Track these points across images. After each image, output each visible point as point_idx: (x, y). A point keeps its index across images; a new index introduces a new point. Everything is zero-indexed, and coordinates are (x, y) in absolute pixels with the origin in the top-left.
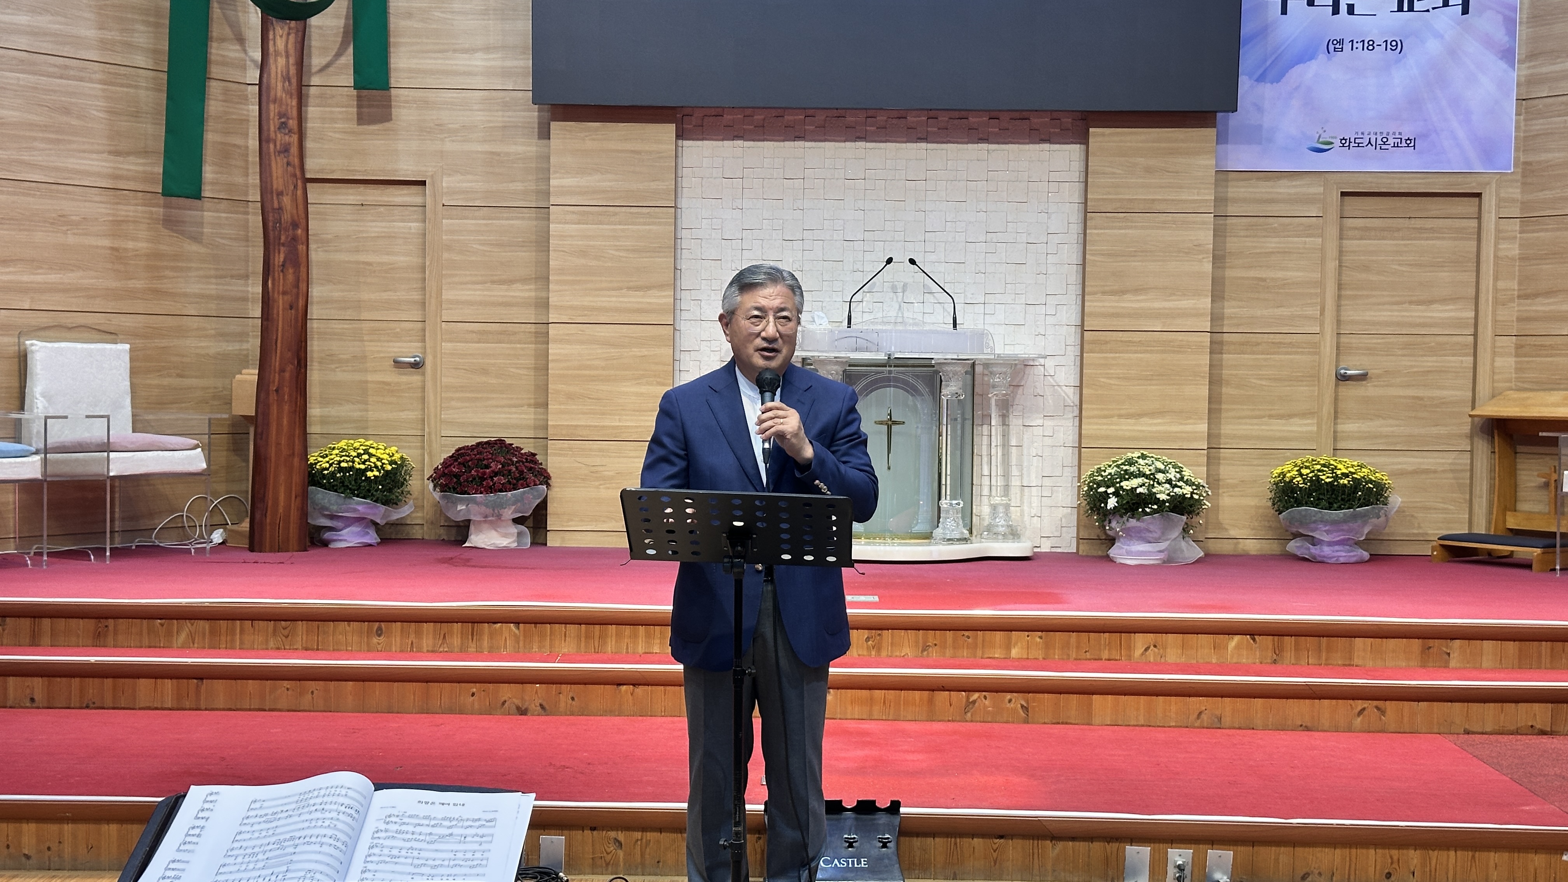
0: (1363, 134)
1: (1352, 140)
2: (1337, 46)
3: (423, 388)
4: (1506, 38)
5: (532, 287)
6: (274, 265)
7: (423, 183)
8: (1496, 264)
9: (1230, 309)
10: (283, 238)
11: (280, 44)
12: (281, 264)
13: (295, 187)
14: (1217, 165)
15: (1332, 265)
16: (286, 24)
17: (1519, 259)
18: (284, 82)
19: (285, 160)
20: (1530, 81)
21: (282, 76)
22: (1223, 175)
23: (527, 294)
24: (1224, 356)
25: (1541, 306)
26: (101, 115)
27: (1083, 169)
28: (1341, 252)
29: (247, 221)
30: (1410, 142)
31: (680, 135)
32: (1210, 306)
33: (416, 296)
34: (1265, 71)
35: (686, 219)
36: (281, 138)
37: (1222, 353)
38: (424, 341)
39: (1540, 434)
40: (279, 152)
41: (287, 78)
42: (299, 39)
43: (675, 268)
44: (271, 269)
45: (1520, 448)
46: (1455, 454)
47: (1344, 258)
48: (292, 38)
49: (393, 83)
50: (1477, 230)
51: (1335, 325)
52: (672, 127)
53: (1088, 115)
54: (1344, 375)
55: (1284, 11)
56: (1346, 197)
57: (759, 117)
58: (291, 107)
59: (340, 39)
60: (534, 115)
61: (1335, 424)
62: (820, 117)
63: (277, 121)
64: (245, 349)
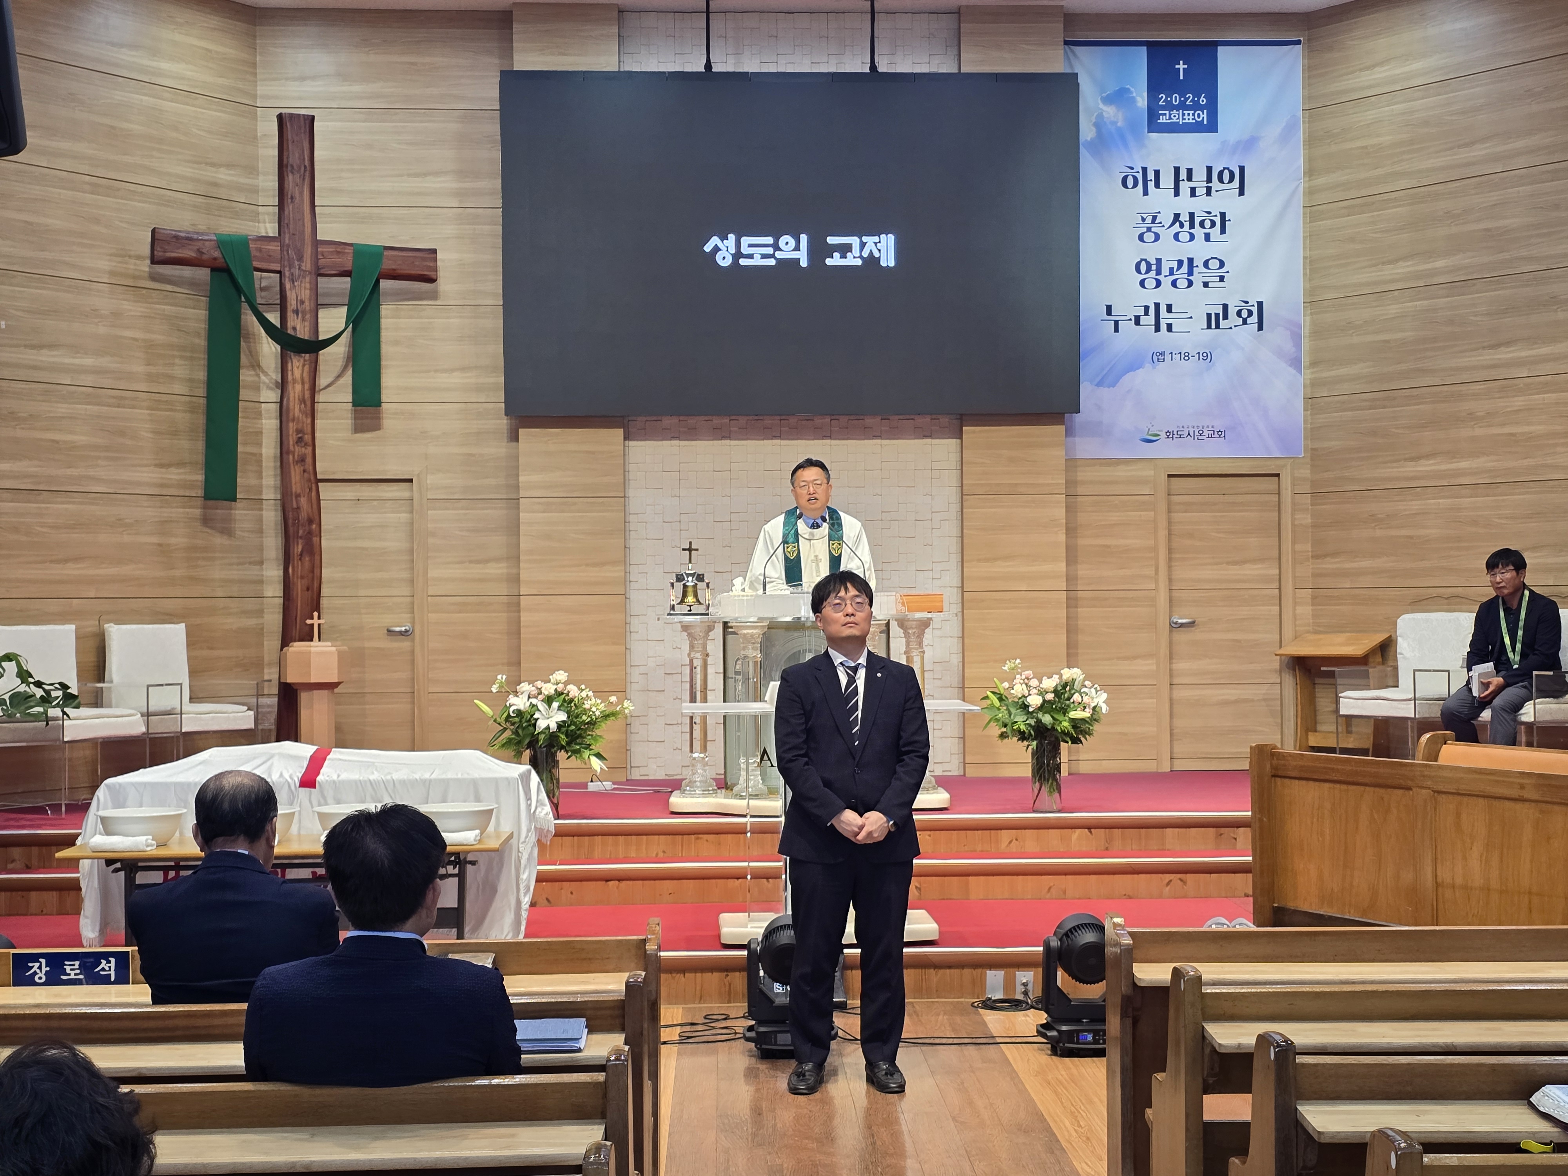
0: (1183, 427)
1: (1175, 433)
2: (1160, 357)
3: (413, 652)
4: (1294, 349)
5: (504, 565)
6: (294, 554)
7: (411, 481)
8: (1293, 531)
9: (1083, 571)
10: (301, 532)
11: (297, 373)
12: (299, 553)
13: (311, 489)
14: (1066, 454)
15: (1163, 533)
16: (302, 357)
17: (1312, 526)
18: (301, 404)
19: (302, 468)
20: (1314, 384)
21: (299, 399)
22: (1071, 464)
23: (499, 571)
24: (1079, 609)
25: (1329, 564)
26: (150, 435)
27: (959, 459)
28: (1170, 523)
29: (261, 516)
30: (1221, 434)
31: (627, 438)
32: (1065, 570)
33: (405, 575)
34: (1103, 378)
35: (634, 505)
36: (298, 450)
37: (1077, 607)
38: (413, 613)
39: (1322, 669)
40: (297, 462)
41: (303, 401)
42: (312, 369)
43: (625, 547)
44: (291, 559)
45: (1317, 680)
46: (1266, 687)
47: (1172, 528)
48: (307, 368)
49: (384, 398)
50: (1277, 503)
51: (1167, 583)
52: (620, 432)
53: (962, 415)
54: (1176, 623)
55: (1116, 330)
56: (1172, 479)
57: (692, 421)
58: (307, 424)
59: (340, 363)
60: (504, 422)
61: (1170, 663)
62: (743, 420)
63: (294, 436)
64: (263, 624)
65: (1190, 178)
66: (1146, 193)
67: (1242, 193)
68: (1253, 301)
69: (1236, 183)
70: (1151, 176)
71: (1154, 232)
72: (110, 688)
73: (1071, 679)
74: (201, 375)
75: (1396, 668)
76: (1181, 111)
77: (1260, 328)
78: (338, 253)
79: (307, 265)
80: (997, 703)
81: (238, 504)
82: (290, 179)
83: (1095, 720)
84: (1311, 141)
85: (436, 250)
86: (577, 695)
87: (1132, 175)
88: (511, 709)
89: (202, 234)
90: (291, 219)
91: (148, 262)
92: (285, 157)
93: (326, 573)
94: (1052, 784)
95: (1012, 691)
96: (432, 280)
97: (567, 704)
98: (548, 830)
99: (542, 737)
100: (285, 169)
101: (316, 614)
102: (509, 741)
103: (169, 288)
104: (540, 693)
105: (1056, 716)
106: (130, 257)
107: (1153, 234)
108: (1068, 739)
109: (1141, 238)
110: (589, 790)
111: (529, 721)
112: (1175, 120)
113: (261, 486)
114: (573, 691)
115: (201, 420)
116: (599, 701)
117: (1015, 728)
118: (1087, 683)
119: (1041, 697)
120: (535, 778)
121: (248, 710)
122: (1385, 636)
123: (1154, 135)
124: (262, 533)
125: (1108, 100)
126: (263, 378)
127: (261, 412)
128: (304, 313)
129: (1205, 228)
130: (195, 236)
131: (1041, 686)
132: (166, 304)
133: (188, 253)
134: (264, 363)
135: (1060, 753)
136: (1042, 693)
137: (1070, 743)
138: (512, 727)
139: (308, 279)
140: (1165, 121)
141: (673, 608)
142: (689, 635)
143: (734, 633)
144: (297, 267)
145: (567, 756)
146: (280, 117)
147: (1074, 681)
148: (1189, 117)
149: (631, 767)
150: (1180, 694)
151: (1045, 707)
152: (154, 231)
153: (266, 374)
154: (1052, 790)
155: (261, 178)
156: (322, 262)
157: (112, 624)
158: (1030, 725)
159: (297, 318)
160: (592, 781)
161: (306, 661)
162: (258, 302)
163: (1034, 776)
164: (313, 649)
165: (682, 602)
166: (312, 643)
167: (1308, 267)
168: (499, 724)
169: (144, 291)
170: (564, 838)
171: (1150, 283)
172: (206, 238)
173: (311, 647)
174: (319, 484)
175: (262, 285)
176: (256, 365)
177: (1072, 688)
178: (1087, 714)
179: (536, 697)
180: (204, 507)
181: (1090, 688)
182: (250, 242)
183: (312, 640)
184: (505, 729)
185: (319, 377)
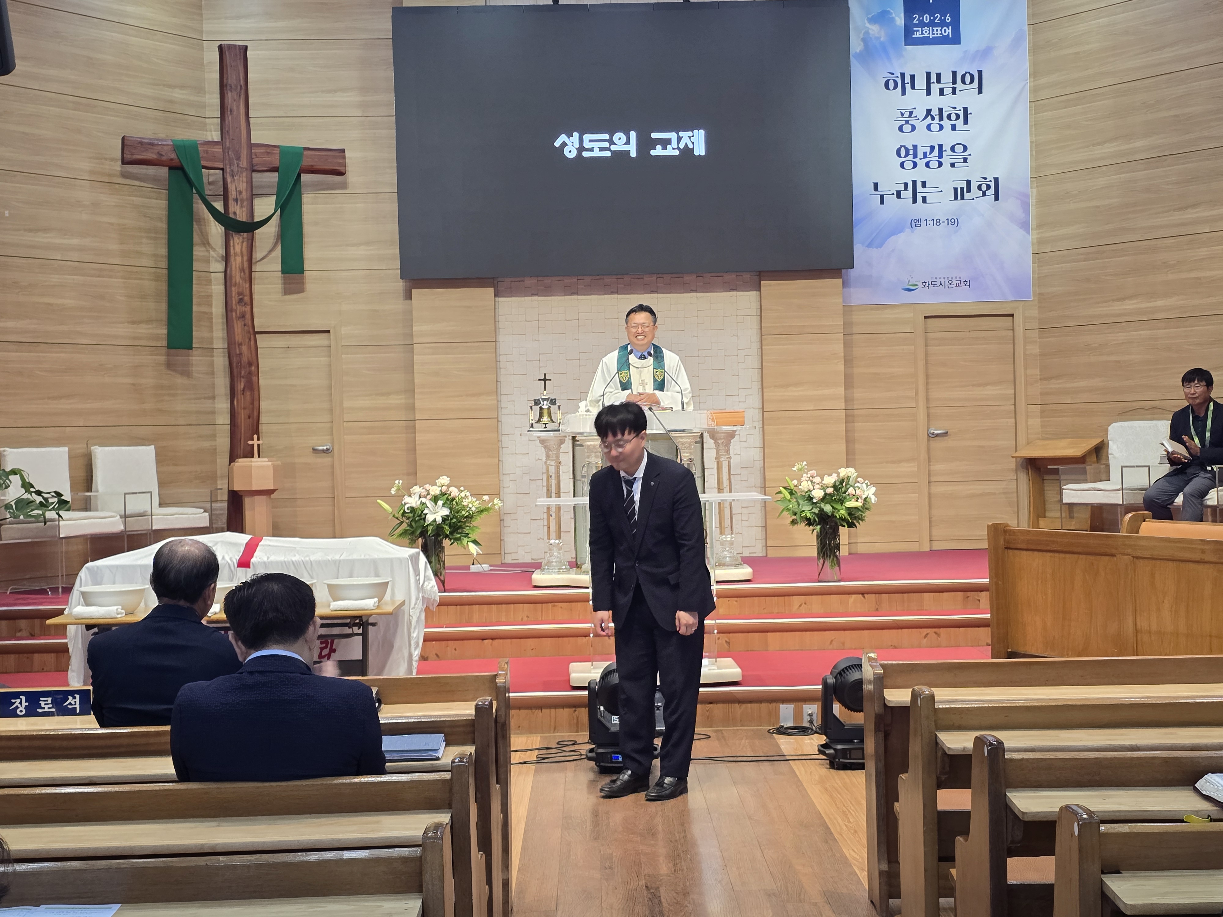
0: (936, 278)
1: (930, 283)
2: (917, 223)
3: (333, 466)
4: (1023, 215)
5: (402, 396)
6: (238, 391)
7: (329, 332)
8: (1025, 359)
9: (858, 394)
10: (243, 373)
11: (238, 248)
12: (242, 389)
13: (250, 339)
14: (843, 301)
15: (921, 363)
16: (241, 235)
17: (1039, 355)
18: (241, 273)
19: (243, 323)
20: (1040, 242)
21: (240, 269)
22: (848, 309)
23: (399, 402)
24: (855, 424)
25: (1055, 385)
26: (124, 299)
27: (759, 307)
28: (927, 355)
29: (213, 361)
30: (966, 283)
31: (496, 295)
32: (843, 393)
33: (326, 405)
34: (872, 241)
35: (503, 348)
36: (240, 309)
37: (854, 423)
38: (332, 435)
39: (1049, 467)
40: (239, 318)
41: (242, 270)
42: (250, 245)
43: (497, 381)
44: (236, 394)
45: (1046, 477)
46: (1005, 483)
47: (929, 358)
48: (245, 244)
49: (306, 267)
50: (1012, 337)
51: (925, 401)
52: (491, 290)
53: (760, 272)
54: (933, 434)
55: (882, 202)
56: (928, 320)
57: (548, 281)
58: (246, 288)
59: (272, 241)
60: (400, 285)
61: (929, 465)
62: (588, 279)
63: (236, 297)
64: (216, 446)
65: (938, 81)
66: (904, 93)
67: (980, 91)
68: (991, 178)
69: (976, 84)
70: (908, 79)
71: (911, 125)
72: (96, 496)
73: (846, 476)
74: (163, 251)
75: (1108, 466)
76: (931, 28)
77: (997, 198)
78: (268, 153)
79: (244, 163)
80: (788, 496)
81: (194, 352)
82: (230, 96)
83: (867, 509)
84: (1035, 50)
85: (344, 150)
86: (457, 495)
87: (893, 80)
88: (406, 507)
89: (162, 140)
90: (231, 128)
91: (120, 163)
92: (225, 79)
93: (264, 405)
94: (833, 559)
95: (800, 487)
96: (341, 174)
97: (450, 501)
98: (434, 600)
99: (430, 528)
100: (225, 88)
101: (255, 436)
102: (405, 532)
103: (137, 183)
104: (428, 494)
105: (835, 506)
106: (106, 159)
107: (910, 126)
108: (845, 524)
109: (901, 129)
110: (471, 571)
111: (420, 515)
112: (926, 35)
113: (212, 338)
114: (454, 492)
115: (164, 286)
116: (474, 500)
117: (802, 515)
118: (859, 479)
119: (822, 491)
120: (423, 558)
121: (204, 512)
122: (1100, 440)
123: (909, 47)
124: (214, 374)
125: (873, 20)
126: (212, 253)
127: (211, 280)
128: (242, 201)
129: (951, 120)
130: (156, 142)
131: (823, 482)
132: (135, 196)
133: (150, 155)
134: (212, 241)
135: (839, 535)
136: (824, 488)
137: (846, 526)
138: (407, 521)
139: (244, 174)
140: (918, 36)
141: (532, 426)
142: (545, 447)
143: (581, 445)
144: (236, 165)
145: (450, 543)
146: (221, 48)
147: (849, 478)
148: (937, 33)
149: (505, 553)
150: (937, 489)
151: (826, 498)
152: (123, 139)
153: (214, 250)
154: (833, 564)
155: (207, 96)
156: (255, 161)
157: (97, 447)
158: (814, 513)
159: (237, 205)
160: (473, 564)
161: (248, 472)
162: (206, 194)
163: (818, 553)
164: (253, 464)
165: (539, 421)
166: (253, 459)
167: (1034, 150)
168: (397, 518)
169: (117, 186)
170: (449, 607)
171: (909, 165)
172: (165, 143)
173: (252, 462)
174: (257, 335)
175: (210, 180)
176: (206, 243)
177: (848, 484)
178: (859, 504)
179: (426, 497)
180: (168, 355)
181: (862, 483)
182: (199, 146)
183: (253, 457)
184: (402, 522)
185: (256, 252)
